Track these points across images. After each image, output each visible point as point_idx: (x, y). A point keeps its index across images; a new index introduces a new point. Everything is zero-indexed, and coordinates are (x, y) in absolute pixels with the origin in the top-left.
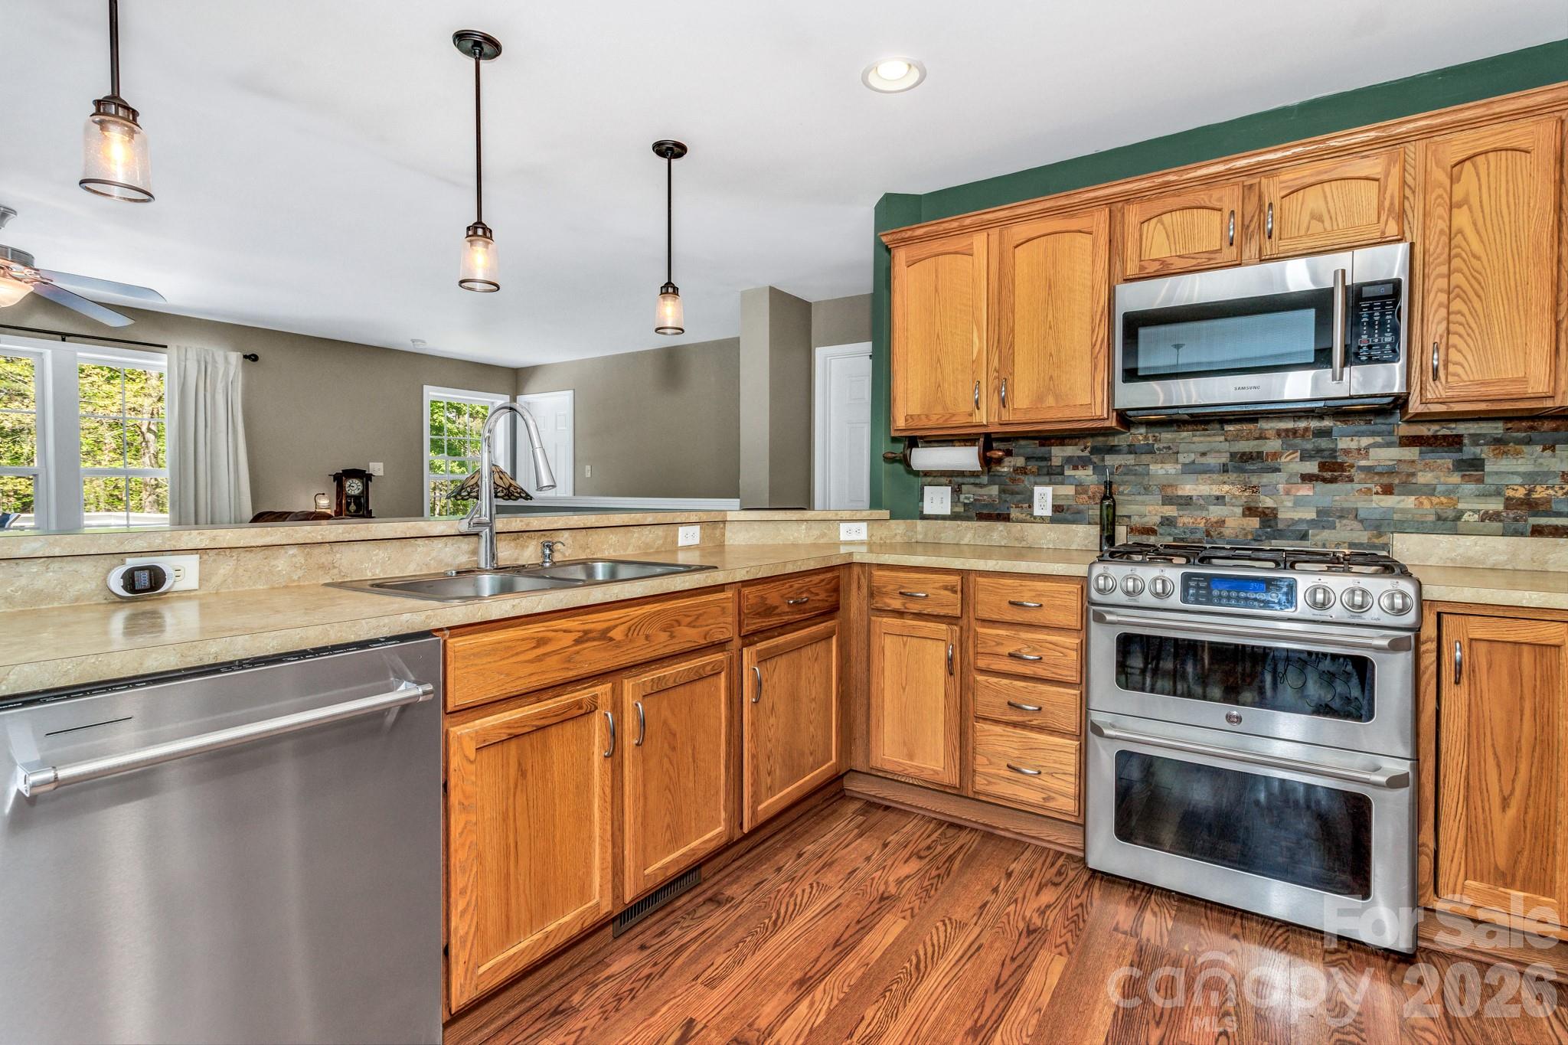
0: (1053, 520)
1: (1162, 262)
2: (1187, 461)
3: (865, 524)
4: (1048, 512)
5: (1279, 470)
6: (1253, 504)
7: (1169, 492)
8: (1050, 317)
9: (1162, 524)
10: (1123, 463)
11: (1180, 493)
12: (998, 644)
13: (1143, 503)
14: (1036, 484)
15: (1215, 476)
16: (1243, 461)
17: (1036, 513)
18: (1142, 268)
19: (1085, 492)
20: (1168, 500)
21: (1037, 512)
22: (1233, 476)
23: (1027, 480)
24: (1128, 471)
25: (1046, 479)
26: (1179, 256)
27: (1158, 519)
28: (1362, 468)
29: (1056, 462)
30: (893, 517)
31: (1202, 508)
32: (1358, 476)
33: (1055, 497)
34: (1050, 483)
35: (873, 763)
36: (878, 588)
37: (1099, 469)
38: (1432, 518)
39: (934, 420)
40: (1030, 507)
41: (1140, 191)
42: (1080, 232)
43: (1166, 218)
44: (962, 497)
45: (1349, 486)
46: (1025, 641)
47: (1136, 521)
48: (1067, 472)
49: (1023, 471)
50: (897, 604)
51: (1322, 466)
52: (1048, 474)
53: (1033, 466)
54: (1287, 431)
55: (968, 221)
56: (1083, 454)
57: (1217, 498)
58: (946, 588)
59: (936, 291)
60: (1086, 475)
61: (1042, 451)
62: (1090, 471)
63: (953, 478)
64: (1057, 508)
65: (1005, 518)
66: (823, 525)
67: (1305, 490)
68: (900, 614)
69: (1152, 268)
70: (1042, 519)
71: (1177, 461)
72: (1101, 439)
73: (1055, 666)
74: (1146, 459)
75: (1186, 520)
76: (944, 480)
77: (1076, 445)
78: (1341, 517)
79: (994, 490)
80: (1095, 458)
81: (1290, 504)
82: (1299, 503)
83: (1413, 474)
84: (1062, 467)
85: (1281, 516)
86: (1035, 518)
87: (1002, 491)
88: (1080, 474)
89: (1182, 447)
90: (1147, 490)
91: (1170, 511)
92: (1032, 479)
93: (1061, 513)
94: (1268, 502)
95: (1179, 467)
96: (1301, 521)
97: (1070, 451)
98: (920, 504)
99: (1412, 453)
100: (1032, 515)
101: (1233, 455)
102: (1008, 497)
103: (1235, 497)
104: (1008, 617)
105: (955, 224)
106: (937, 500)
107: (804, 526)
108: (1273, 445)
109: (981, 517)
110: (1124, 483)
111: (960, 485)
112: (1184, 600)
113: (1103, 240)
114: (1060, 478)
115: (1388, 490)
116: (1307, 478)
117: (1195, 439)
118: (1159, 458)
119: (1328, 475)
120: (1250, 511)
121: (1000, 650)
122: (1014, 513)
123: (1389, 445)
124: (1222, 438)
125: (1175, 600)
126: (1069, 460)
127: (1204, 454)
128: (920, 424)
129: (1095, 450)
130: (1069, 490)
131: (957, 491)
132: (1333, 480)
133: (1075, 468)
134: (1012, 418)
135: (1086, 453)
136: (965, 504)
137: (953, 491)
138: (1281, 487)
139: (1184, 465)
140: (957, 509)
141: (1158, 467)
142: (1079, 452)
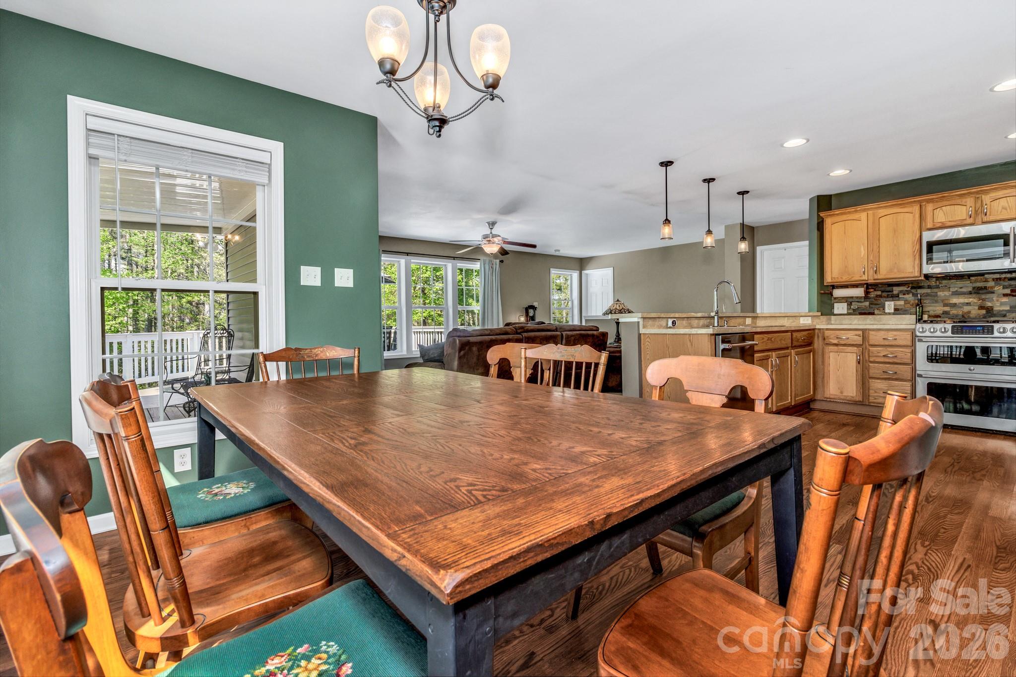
0: (894, 314)
1: (942, 223)
2: (954, 290)
3: (810, 318)
4: (892, 311)
5: (994, 293)
6: (982, 305)
7: (946, 302)
8: (895, 241)
9: (943, 313)
10: (926, 292)
11: (951, 302)
12: (878, 353)
13: (935, 306)
14: (886, 301)
15: (966, 296)
16: (978, 290)
18: (934, 225)
19: (909, 303)
20: (945, 305)
21: (887, 311)
22: (974, 295)
23: (882, 300)
24: (928, 295)
25: (891, 299)
26: (949, 222)
27: (941, 312)
29: (895, 292)
30: (822, 315)
31: (960, 307)
33: (895, 305)
34: (893, 301)
35: (826, 396)
36: (827, 337)
37: (915, 295)
39: (845, 279)
40: (883, 309)
41: (933, 199)
42: (908, 212)
43: (944, 208)
44: (852, 307)
46: (889, 351)
47: (932, 313)
48: (900, 296)
49: (880, 296)
50: (835, 341)
51: (1012, 291)
52: (892, 297)
53: (885, 294)
54: (996, 278)
57: (967, 303)
58: (856, 335)
59: (845, 233)
60: (909, 297)
61: (889, 289)
62: (911, 295)
63: (849, 300)
64: (896, 310)
65: (873, 314)
66: (794, 318)
67: (1005, 299)
68: (836, 345)
69: (938, 225)
70: (889, 314)
71: (949, 291)
72: (916, 283)
73: (902, 358)
74: (935, 290)
75: (954, 312)
76: (843, 301)
77: (904, 286)
79: (868, 303)
80: (913, 291)
81: (999, 305)
82: (1002, 304)
84: (898, 294)
85: (994, 309)
86: (886, 313)
87: (871, 304)
88: (906, 296)
89: (952, 286)
90: (936, 302)
91: (947, 309)
92: (885, 299)
93: (897, 311)
94: (989, 304)
95: (951, 293)
96: (1003, 310)
97: (901, 288)
98: (833, 310)
100: (884, 312)
101: (974, 288)
102: (874, 306)
103: (975, 303)
104: (882, 343)
106: (840, 308)
107: (786, 318)
108: (991, 283)
109: (861, 314)
110: (926, 299)
111: (851, 303)
112: (953, 333)
113: (917, 215)
114: (897, 298)
116: (1005, 295)
117: (957, 283)
118: (941, 290)
119: (1014, 294)
120: (981, 307)
121: (879, 354)
122: (876, 312)
124: (969, 282)
125: (949, 334)
126: (901, 292)
127: (961, 288)
128: (838, 280)
129: (913, 288)
130: (902, 303)
131: (850, 304)
133: (904, 294)
134: (879, 277)
135: (909, 289)
136: (853, 310)
137: (848, 305)
138: (994, 298)
139: (953, 292)
140: (849, 311)
141: (941, 293)
142: (906, 289)
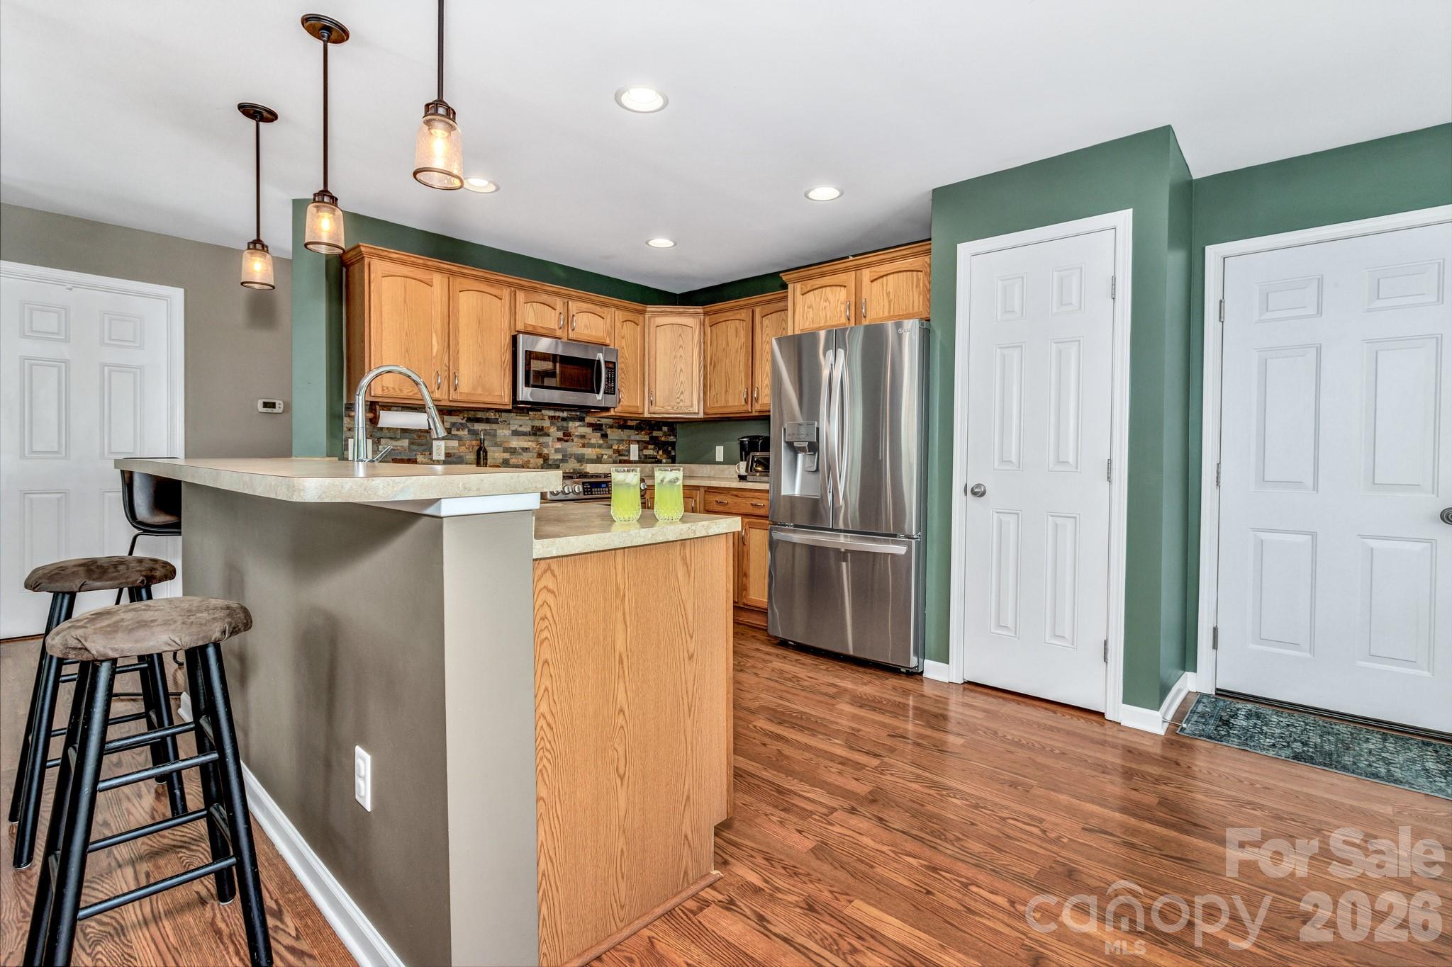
0: (445, 462)
1: (534, 327)
2: (514, 429)
4: (443, 458)
5: (549, 436)
6: (540, 452)
7: (506, 445)
10: (484, 428)
11: (511, 446)
14: (434, 439)
15: (525, 437)
16: (538, 432)
17: (434, 459)
18: (525, 327)
19: (464, 445)
20: (506, 450)
21: (435, 457)
22: (533, 438)
23: (428, 437)
24: (488, 432)
26: (542, 327)
27: (501, 461)
28: (577, 436)
29: (447, 425)
31: (520, 454)
32: (575, 439)
33: (446, 448)
34: (444, 439)
37: (472, 431)
38: (595, 457)
39: (406, 393)
40: (430, 454)
41: (525, 286)
42: (495, 296)
43: (534, 305)
45: (572, 443)
48: (454, 432)
51: (564, 434)
54: (552, 417)
55: (429, 263)
56: (462, 422)
57: (527, 449)
59: (405, 302)
60: (464, 434)
62: (466, 432)
64: (448, 455)
65: (413, 461)
67: (558, 445)
69: (531, 330)
70: (438, 462)
71: (509, 429)
72: (472, 413)
74: (494, 426)
75: (513, 460)
77: (458, 416)
78: (570, 458)
79: (405, 443)
80: (469, 425)
81: (553, 452)
82: (557, 451)
83: (590, 439)
84: (450, 429)
85: (550, 458)
86: (434, 461)
87: (411, 443)
88: (460, 433)
89: (511, 422)
91: (506, 456)
93: (450, 458)
94: (545, 451)
95: (511, 432)
96: (557, 460)
97: (455, 419)
98: (345, 452)
99: (589, 430)
100: (432, 459)
101: (533, 427)
102: (414, 447)
103: (533, 448)
105: (421, 261)
108: (547, 423)
109: (395, 461)
111: (379, 439)
113: (507, 305)
114: (447, 435)
115: (584, 446)
116: (559, 440)
117: (518, 417)
118: (501, 426)
119: (566, 438)
120: (540, 455)
122: (420, 458)
123: (584, 426)
124: (528, 418)
126: (454, 425)
127: (521, 426)
128: (395, 395)
129: (469, 420)
130: (456, 443)
131: (376, 443)
132: (567, 441)
133: (458, 430)
134: (460, 397)
135: (464, 421)
138: (550, 443)
141: (501, 431)
142: (460, 421)
